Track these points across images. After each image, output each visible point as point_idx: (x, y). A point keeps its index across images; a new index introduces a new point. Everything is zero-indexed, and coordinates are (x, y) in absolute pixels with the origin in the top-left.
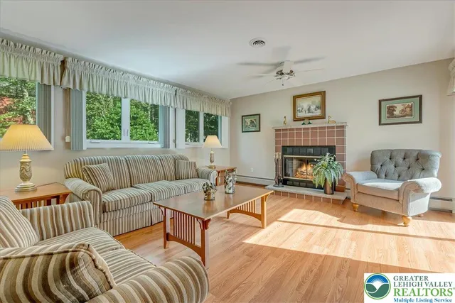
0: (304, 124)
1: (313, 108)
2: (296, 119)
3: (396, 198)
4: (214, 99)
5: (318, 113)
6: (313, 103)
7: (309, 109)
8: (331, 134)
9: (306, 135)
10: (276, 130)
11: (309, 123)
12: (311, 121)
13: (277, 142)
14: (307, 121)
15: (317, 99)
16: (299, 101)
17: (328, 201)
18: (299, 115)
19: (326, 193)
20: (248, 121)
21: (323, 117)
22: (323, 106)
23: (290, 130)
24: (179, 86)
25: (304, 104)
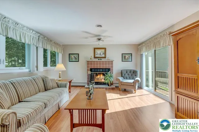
0: (99, 60)
1: (102, 53)
2: (95, 58)
3: (133, 85)
4: (56, 44)
5: (103, 56)
6: (102, 52)
7: (100, 54)
8: (109, 64)
9: (100, 64)
10: (88, 62)
11: (101, 60)
12: (101, 59)
13: (88, 67)
14: (100, 59)
15: (103, 50)
16: (96, 50)
17: (110, 89)
18: (96, 56)
19: (109, 86)
20: (72, 56)
21: (105, 57)
22: (105, 53)
23: (94, 62)
24: (41, 34)
25: (98, 52)
